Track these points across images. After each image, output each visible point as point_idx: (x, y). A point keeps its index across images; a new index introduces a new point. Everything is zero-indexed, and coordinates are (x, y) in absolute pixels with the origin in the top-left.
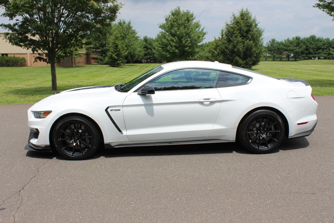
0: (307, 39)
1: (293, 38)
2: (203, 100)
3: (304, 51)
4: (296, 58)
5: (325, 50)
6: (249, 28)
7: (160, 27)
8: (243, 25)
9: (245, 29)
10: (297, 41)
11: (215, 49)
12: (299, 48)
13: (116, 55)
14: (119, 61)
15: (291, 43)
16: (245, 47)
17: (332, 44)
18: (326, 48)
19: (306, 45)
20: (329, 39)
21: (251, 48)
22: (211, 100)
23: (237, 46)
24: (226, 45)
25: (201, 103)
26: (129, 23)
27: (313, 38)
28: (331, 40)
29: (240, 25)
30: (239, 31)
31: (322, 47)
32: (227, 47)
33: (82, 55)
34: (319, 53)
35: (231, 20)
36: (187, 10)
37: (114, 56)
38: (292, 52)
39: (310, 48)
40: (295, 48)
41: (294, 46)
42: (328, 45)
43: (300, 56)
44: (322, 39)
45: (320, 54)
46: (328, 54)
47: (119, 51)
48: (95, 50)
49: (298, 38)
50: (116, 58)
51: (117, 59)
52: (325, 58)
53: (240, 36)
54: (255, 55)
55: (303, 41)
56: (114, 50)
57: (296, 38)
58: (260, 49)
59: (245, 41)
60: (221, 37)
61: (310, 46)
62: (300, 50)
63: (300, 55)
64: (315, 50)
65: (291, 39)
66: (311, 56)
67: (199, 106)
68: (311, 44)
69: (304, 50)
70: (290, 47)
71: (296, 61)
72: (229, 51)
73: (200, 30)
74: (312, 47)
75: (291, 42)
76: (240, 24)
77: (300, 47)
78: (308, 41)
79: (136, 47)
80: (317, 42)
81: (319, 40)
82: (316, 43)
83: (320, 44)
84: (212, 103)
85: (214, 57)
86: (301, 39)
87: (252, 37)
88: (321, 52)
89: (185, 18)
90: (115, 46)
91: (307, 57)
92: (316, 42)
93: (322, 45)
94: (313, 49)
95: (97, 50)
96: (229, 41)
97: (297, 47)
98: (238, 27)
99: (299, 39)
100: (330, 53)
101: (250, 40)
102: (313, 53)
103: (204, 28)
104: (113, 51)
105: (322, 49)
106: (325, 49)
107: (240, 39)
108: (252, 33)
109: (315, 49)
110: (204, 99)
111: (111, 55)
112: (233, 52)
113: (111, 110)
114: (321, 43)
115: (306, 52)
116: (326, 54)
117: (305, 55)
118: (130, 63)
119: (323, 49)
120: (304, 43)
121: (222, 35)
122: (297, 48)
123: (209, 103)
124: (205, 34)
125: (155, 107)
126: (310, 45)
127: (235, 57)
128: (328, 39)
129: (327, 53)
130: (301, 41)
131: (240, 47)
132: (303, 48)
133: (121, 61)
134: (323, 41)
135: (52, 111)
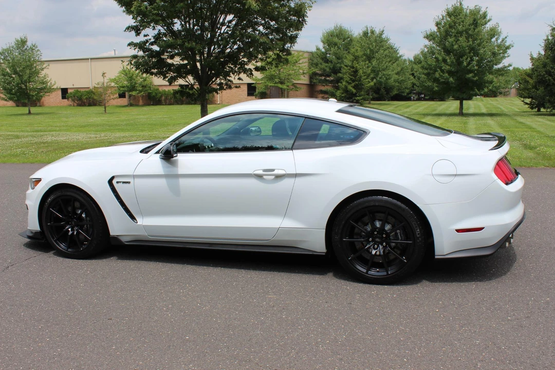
2: (261, 172)
7: (425, 37)
13: (354, 87)
14: (360, 96)
22: (276, 172)
25: (259, 177)
26: (382, 33)
33: (298, 86)
36: (476, 6)
37: (350, 87)
47: (360, 80)
48: (325, 79)
50: (354, 91)
51: (356, 94)
56: (351, 79)
67: (254, 181)
73: (499, 41)
79: (390, 73)
84: (279, 177)
89: (469, 21)
90: (354, 72)
95: (328, 78)
104: (348, 79)
110: (265, 171)
111: (346, 87)
113: (118, 182)
118: (385, 100)
123: (273, 177)
124: (508, 48)
125: (182, 181)
133: (361, 98)
135: (41, 180)
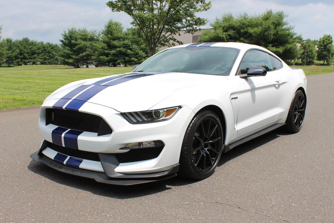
0: (20, 42)
1: (4, 40)
3: (19, 55)
4: (9, 63)
5: (41, 55)
10: (9, 44)
12: (12, 53)
17: (47, 48)
18: (41, 52)
19: (20, 49)
20: (43, 43)
25: (275, 86)
27: (26, 41)
28: (45, 44)
31: (37, 52)
34: (35, 58)
39: (24, 52)
41: (7, 50)
42: (43, 49)
43: (14, 61)
44: (36, 42)
45: (36, 59)
46: (44, 58)
52: (42, 63)
55: (16, 45)
57: (8, 40)
61: (24, 50)
62: (14, 54)
63: (14, 60)
64: (30, 54)
66: (27, 61)
68: (26, 48)
69: (18, 54)
71: (9, 66)
74: (26, 51)
77: (13, 51)
78: (22, 45)
80: (32, 46)
81: (33, 44)
82: (30, 47)
83: (34, 48)
84: (279, 85)
86: (13, 41)
88: (37, 56)
91: (22, 62)
92: (30, 45)
93: (37, 49)
94: (28, 53)
97: (9, 51)
99: (11, 41)
100: (45, 58)
102: (28, 57)
105: (37, 53)
106: (40, 53)
110: (275, 82)
113: (232, 99)
114: (35, 47)
115: (20, 57)
116: (42, 58)
117: (19, 60)
119: (38, 54)
120: (18, 47)
122: (10, 52)
125: (256, 92)
126: (24, 48)
128: (42, 42)
129: (43, 57)
130: (14, 44)
132: (17, 52)
134: (38, 45)
135: (180, 107)
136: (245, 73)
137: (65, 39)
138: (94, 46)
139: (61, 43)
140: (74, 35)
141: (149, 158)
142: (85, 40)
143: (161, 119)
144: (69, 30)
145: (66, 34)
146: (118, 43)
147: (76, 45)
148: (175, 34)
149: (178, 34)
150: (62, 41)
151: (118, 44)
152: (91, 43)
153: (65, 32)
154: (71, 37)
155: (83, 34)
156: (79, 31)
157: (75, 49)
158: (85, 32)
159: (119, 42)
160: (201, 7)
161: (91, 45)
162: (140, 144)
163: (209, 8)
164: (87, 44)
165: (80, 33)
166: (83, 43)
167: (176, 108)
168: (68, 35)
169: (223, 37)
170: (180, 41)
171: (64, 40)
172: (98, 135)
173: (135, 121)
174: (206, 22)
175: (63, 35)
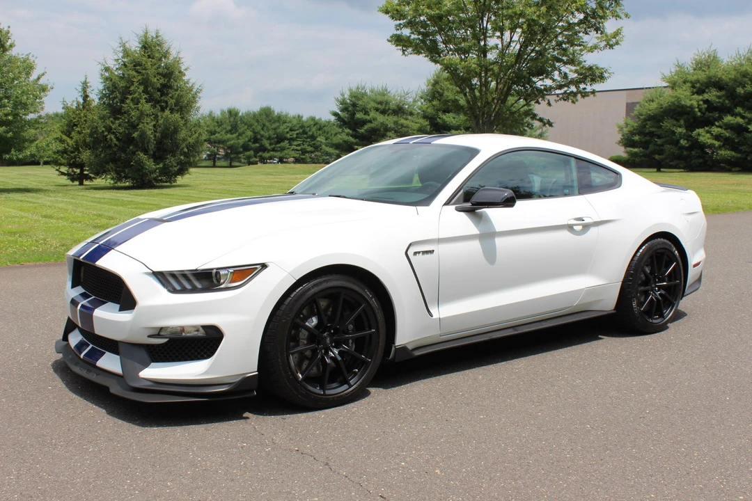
0: (254, 115)
1: (223, 113)
2: (571, 222)
3: (250, 143)
4: (232, 160)
5: (295, 143)
6: (169, 81)
8: (151, 71)
9: (157, 81)
10: (232, 119)
11: (68, 134)
12: (238, 138)
15: (220, 123)
16: (159, 129)
17: (309, 129)
18: (297, 137)
19: (253, 129)
20: (302, 117)
21: (176, 131)
23: (141, 126)
24: (108, 122)
25: (570, 227)
27: (267, 112)
28: (304, 119)
29: (144, 71)
30: (142, 88)
31: (288, 136)
32: (111, 128)
34: (283, 149)
35: (116, 58)
38: (221, 146)
39: (262, 136)
40: (229, 136)
41: (227, 132)
42: (301, 131)
43: (241, 155)
44: (286, 115)
45: (286, 152)
46: (301, 150)
49: (232, 113)
52: (297, 161)
53: (145, 98)
54: (186, 150)
55: (246, 121)
57: (230, 112)
58: (197, 135)
59: (159, 114)
60: (81, 101)
61: (262, 132)
62: (241, 141)
63: (241, 153)
64: (273, 141)
65: (217, 114)
66: (266, 155)
68: (265, 128)
69: (249, 141)
70: (217, 135)
71: (231, 166)
72: (118, 139)
73: (33, 79)
74: (267, 134)
75: (218, 122)
76: (145, 69)
77: (240, 135)
78: (258, 121)
80: (277, 124)
81: (280, 119)
82: (274, 126)
83: (283, 128)
84: (586, 227)
85: (65, 155)
86: (240, 114)
87: (176, 104)
88: (287, 146)
91: (256, 157)
92: (274, 122)
93: (288, 130)
94: (269, 138)
96: (116, 112)
97: (232, 134)
98: (140, 78)
99: (236, 114)
100: (305, 149)
101: (172, 111)
102: (269, 148)
103: (43, 74)
105: (288, 139)
106: (293, 139)
107: (147, 107)
108: (177, 93)
109: (273, 139)
110: (576, 220)
112: (128, 140)
113: (415, 253)
114: (285, 126)
115: (253, 146)
116: (297, 150)
117: (252, 153)
119: (291, 140)
120: (250, 126)
121: (85, 97)
122: (234, 135)
123: (582, 227)
124: (44, 89)
125: (499, 241)
126: (263, 129)
127: (134, 153)
128: (299, 116)
129: (299, 148)
130: (241, 119)
131: (148, 127)
132: (247, 136)
134: (290, 122)
135: (264, 266)
136: (471, 201)
137: (342, 110)
138: (402, 126)
139: (333, 118)
140: (360, 103)
141: (199, 356)
142: (383, 112)
143: (222, 286)
144: (350, 90)
145: (344, 99)
146: (454, 118)
147: (364, 122)
148: (539, 103)
149: (547, 102)
150: (335, 114)
151: (454, 122)
152: (395, 118)
153: (343, 95)
154: (354, 105)
155: (379, 99)
156: (372, 91)
157: (362, 131)
158: (384, 95)
159: (457, 117)
160: (601, 41)
161: (396, 123)
162: (183, 329)
163: (617, 43)
164: (387, 122)
165: (373, 96)
166: (381, 118)
167: (256, 268)
168: (348, 101)
169: (692, 105)
170: (546, 117)
171: (340, 113)
172: (121, 309)
173: (178, 288)
174: (606, 75)
175: (337, 100)
